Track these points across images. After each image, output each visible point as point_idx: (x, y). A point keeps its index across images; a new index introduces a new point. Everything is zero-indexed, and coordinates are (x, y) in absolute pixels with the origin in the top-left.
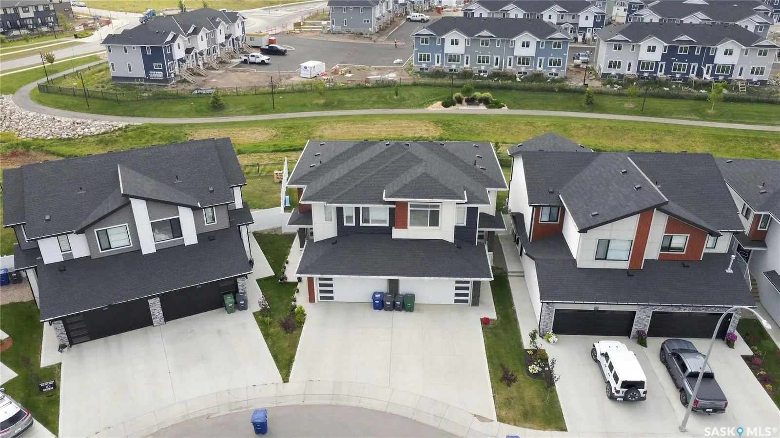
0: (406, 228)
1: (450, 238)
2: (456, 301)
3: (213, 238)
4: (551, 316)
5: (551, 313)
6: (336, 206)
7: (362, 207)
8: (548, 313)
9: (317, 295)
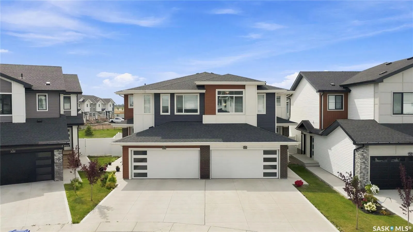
0: (215, 114)
1: (254, 123)
3: (41, 120)
4: (366, 166)
5: (366, 161)
6: (154, 93)
7: (177, 96)
8: (363, 161)
9: (131, 172)
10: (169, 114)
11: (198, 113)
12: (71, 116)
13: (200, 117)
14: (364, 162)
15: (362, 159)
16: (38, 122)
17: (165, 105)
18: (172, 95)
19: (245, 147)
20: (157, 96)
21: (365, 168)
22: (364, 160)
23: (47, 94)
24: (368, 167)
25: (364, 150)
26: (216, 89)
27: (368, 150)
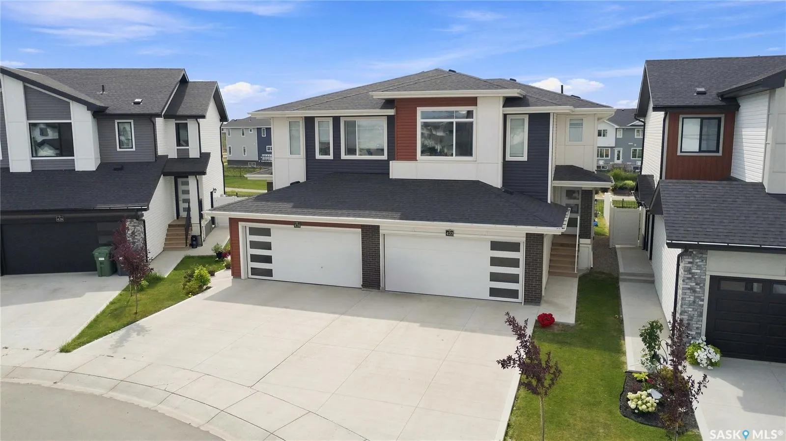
0: (413, 158)
1: (495, 179)
2: (494, 292)
3: (120, 167)
4: (699, 297)
5: (699, 287)
6: (305, 117)
7: (345, 121)
8: (689, 287)
9: (246, 265)
10: (331, 157)
11: (385, 157)
12: (190, 157)
13: (385, 165)
14: (693, 290)
15: (687, 281)
16: (115, 169)
17: (324, 139)
18: (336, 120)
19: (450, 233)
20: (309, 122)
21: (694, 302)
22: (694, 284)
23: (132, 121)
24: (703, 300)
25: (693, 258)
26: (418, 108)
27: (706, 261)
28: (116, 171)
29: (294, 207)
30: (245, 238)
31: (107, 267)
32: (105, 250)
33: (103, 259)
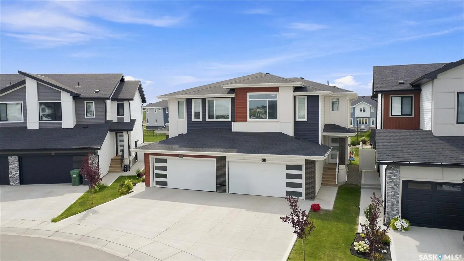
0: (245, 120)
1: (290, 131)
2: (289, 193)
3: (86, 126)
4: (396, 192)
5: (396, 186)
6: (187, 99)
7: (208, 101)
8: (391, 186)
9: (153, 179)
10: (201, 120)
11: (230, 120)
12: (125, 121)
13: (230, 124)
14: (393, 188)
15: (390, 183)
16: (84, 128)
17: (197, 111)
18: (203, 100)
19: (264, 160)
20: (189, 101)
21: (394, 195)
22: (394, 185)
23: (94, 102)
24: (399, 194)
25: (392, 171)
26: (247, 93)
27: (399, 172)
28: (84, 129)
29: (180, 147)
30: (153, 164)
31: (77, 180)
32: (77, 171)
33: (75, 176)
